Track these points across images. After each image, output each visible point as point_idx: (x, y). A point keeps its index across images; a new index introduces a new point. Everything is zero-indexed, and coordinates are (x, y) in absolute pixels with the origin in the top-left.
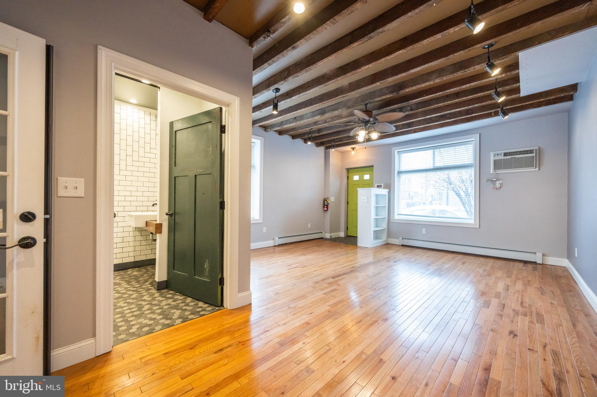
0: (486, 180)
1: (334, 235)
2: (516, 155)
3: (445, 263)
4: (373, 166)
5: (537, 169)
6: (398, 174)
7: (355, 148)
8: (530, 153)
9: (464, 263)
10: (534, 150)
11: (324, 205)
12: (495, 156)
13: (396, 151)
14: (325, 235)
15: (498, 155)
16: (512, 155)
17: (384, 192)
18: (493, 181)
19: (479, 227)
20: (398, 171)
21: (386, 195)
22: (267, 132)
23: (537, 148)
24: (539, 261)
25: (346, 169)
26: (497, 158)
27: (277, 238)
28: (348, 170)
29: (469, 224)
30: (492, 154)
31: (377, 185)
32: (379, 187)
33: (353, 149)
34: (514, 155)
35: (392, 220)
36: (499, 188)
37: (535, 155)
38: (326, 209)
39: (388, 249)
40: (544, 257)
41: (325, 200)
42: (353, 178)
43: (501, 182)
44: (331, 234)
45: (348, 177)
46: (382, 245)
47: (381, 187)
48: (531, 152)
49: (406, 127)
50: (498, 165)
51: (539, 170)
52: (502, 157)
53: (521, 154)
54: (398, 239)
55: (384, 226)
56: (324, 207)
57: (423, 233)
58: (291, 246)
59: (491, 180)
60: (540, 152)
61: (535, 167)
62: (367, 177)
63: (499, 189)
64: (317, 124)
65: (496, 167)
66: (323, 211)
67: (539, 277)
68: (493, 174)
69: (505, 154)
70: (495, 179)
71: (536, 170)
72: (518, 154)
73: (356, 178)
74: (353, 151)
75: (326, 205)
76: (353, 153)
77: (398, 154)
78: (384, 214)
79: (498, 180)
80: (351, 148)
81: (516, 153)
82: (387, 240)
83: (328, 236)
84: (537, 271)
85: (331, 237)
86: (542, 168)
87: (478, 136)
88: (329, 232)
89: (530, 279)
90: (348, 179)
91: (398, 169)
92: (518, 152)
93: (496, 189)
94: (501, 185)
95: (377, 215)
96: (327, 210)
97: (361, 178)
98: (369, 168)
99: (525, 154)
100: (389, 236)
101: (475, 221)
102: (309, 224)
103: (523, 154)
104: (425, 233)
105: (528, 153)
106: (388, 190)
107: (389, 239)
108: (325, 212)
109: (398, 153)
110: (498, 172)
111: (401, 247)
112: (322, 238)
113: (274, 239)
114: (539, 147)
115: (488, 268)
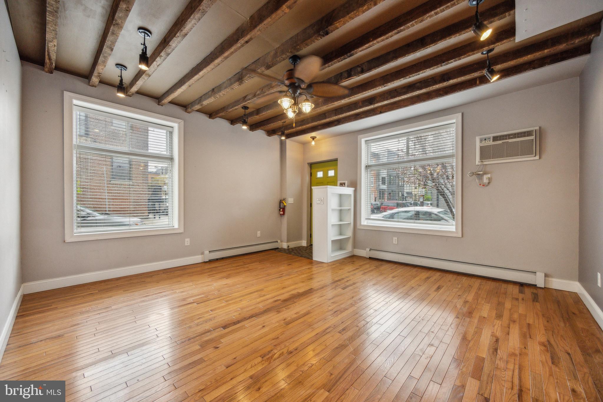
0: (470, 173)
1: (293, 244)
2: (509, 138)
3: (413, 287)
4: (337, 160)
5: (537, 157)
6: (366, 169)
7: (316, 137)
8: (528, 136)
9: (439, 288)
10: (532, 131)
11: (280, 208)
12: (481, 141)
13: (363, 141)
14: (282, 244)
15: (485, 140)
16: (503, 139)
17: (349, 191)
18: (479, 174)
19: (461, 237)
20: (366, 165)
21: (351, 195)
22: (189, 113)
23: (537, 128)
24: (540, 284)
25: (308, 163)
26: (484, 144)
27: (207, 252)
28: (311, 165)
29: (450, 232)
30: (478, 139)
31: (340, 183)
32: (342, 185)
33: (313, 138)
34: (506, 139)
35: (358, 227)
36: (487, 184)
37: (534, 138)
38: (282, 213)
39: (353, 262)
40: (547, 278)
41: (281, 202)
42: (316, 175)
43: (489, 176)
44: (288, 243)
45: (311, 173)
46: (345, 259)
47: (344, 184)
48: (529, 134)
49: (367, 104)
50: (485, 153)
51: (540, 158)
52: (491, 143)
53: (515, 138)
54: (365, 250)
55: (349, 233)
56: (280, 210)
57: (394, 243)
58: (223, 262)
59: (477, 174)
60: (541, 134)
61: (534, 155)
62: (331, 173)
63: (487, 186)
64: (246, 99)
65: (483, 156)
66: (279, 215)
67: (543, 315)
68: (479, 165)
69: (495, 139)
70: (482, 173)
71: (535, 158)
72: (512, 138)
73: (320, 174)
74: (313, 141)
75: (282, 209)
76: (313, 143)
77: (366, 144)
78: (349, 219)
79: (485, 173)
80: (311, 137)
81: (509, 136)
82: (352, 251)
83: (285, 245)
84: (539, 302)
85: (288, 247)
86: (544, 156)
87: (460, 115)
88: (286, 241)
89: (531, 322)
90: (311, 176)
91: (367, 163)
92: (512, 134)
93: (483, 185)
94: (489, 180)
95: (341, 220)
96: (284, 214)
97: (326, 174)
98: (332, 162)
99: (521, 137)
100: (355, 246)
101: (456, 229)
102: (259, 232)
103: (518, 137)
104: (397, 243)
105: (525, 136)
106: (353, 189)
107: (354, 249)
108: (281, 217)
109: (366, 142)
110: (485, 163)
111: (368, 261)
112: (278, 248)
113: (203, 253)
114: (540, 128)
115: (470, 298)
